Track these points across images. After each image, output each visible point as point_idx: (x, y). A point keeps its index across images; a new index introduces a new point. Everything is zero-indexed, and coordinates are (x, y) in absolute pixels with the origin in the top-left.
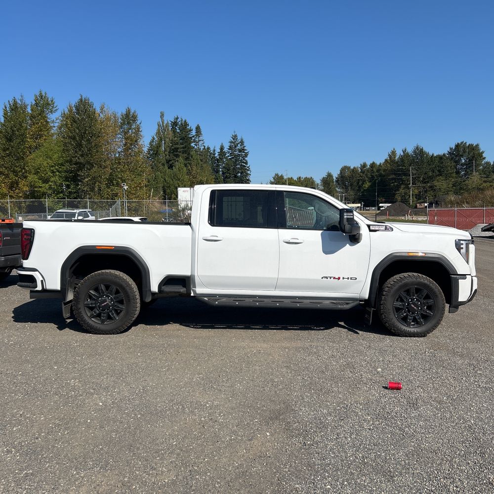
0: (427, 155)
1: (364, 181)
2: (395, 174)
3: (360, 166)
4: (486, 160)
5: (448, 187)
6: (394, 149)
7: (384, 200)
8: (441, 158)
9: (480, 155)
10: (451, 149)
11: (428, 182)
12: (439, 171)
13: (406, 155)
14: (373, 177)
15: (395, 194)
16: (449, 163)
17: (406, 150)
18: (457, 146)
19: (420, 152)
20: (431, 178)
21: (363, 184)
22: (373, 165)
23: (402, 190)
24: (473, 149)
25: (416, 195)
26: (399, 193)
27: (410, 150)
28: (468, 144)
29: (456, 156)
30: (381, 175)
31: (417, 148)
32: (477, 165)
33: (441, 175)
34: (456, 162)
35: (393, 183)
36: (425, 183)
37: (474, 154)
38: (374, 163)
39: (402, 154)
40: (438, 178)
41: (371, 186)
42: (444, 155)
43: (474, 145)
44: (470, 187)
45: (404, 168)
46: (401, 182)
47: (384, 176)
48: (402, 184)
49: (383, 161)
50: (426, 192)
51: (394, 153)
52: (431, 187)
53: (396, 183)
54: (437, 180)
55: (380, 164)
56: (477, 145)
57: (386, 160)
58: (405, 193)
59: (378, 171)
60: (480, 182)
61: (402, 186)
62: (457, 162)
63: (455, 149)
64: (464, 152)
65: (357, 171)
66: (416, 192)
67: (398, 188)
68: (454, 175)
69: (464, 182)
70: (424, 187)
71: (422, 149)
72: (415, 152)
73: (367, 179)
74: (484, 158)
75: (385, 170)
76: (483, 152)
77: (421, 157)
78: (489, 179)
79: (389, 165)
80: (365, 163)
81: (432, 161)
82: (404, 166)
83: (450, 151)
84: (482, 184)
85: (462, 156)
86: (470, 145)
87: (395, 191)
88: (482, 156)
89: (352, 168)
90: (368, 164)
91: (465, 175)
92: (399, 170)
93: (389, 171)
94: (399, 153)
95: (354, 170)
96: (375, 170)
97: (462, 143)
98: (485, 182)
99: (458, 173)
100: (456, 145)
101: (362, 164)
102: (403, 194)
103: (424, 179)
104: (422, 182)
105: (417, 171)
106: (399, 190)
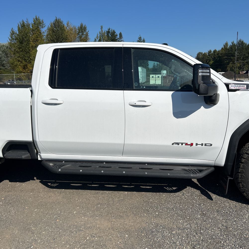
0: (246, 44)
1: (210, 60)
2: (227, 56)
3: (208, 52)
6: (227, 42)
7: (220, 70)
11: (245, 60)
13: (233, 45)
14: (215, 57)
15: (227, 67)
19: (241, 43)
20: (247, 57)
21: (209, 61)
22: (215, 51)
23: (231, 65)
25: (238, 67)
26: (229, 66)
27: (236, 42)
30: (219, 57)
31: (240, 41)
35: (226, 61)
36: (244, 60)
38: (215, 50)
39: (231, 44)
41: (213, 63)
45: (232, 52)
46: (230, 60)
47: (221, 57)
48: (231, 61)
49: (220, 49)
50: (244, 65)
51: (227, 44)
52: (247, 62)
53: (227, 61)
55: (219, 50)
57: (222, 48)
58: (233, 66)
59: (218, 54)
61: (231, 62)
65: (206, 55)
66: (239, 65)
67: (228, 63)
70: (243, 63)
71: (243, 41)
72: (238, 43)
73: (211, 59)
75: (221, 54)
77: (242, 46)
79: (224, 51)
80: (211, 50)
81: (248, 48)
82: (232, 51)
87: (227, 65)
89: (203, 53)
90: (212, 51)
92: (229, 54)
93: (224, 54)
94: (230, 44)
95: (205, 54)
96: (216, 54)
101: (209, 51)
102: (231, 67)
103: (243, 58)
104: (242, 60)
105: (240, 53)
106: (229, 65)
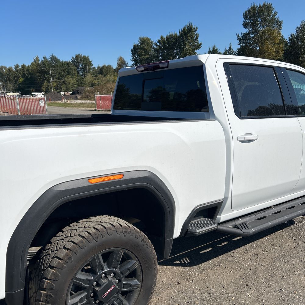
0: (59, 61)
1: (18, 77)
2: (40, 73)
3: (14, 67)
4: (93, 66)
5: (74, 82)
6: (37, 56)
7: (34, 90)
8: (68, 63)
9: (90, 63)
10: (73, 58)
11: (61, 79)
12: (68, 72)
13: (45, 61)
14: (24, 74)
15: (41, 86)
16: (72, 67)
17: (45, 57)
18: (77, 56)
19: (55, 59)
20: (63, 76)
21: (18, 79)
22: (23, 66)
23: (46, 84)
24: (86, 59)
25: (55, 87)
26: (44, 86)
27: (48, 58)
28: (82, 56)
29: (77, 63)
30: (30, 73)
31: (53, 56)
32: (89, 69)
33: (68, 74)
34: (77, 66)
35: (39, 79)
36: (60, 79)
37: (87, 62)
38: (24, 65)
39: (43, 59)
40: (67, 76)
41: (24, 81)
42: (69, 62)
43: (86, 57)
44: (87, 82)
45: (45, 69)
46: (44, 79)
47: (32, 74)
48: (45, 79)
49: (30, 64)
50: (61, 85)
51: (37, 58)
52: (63, 82)
53: (41, 79)
54: (67, 78)
55: (29, 66)
56: (88, 57)
57: (32, 64)
58: (48, 86)
59: (28, 70)
60: (92, 79)
61: (46, 81)
62: (77, 67)
63: (76, 58)
64: (81, 60)
65: (12, 70)
66: (55, 84)
67: (42, 82)
68: (77, 74)
69: (83, 79)
70: (59, 82)
71: (56, 57)
72: (51, 58)
73: (20, 76)
74: (92, 65)
75: (32, 70)
76: (91, 61)
77: (56, 62)
78: (97, 78)
79: (35, 67)
80: (18, 64)
81: (62, 65)
82: (45, 68)
83: (72, 59)
84: (93, 80)
85: (80, 63)
86: (83, 56)
87: (41, 84)
88: (91, 63)
89: (7, 67)
90: (20, 65)
91: (83, 75)
92: (42, 70)
93: (36, 71)
94: (41, 59)
95: (10, 69)
96: (25, 70)
97: (79, 55)
98: (95, 79)
99: (78, 73)
100: (76, 56)
101: (16, 65)
102: (47, 87)
103: (59, 77)
104: (58, 78)
105: (54, 71)
106: (43, 84)
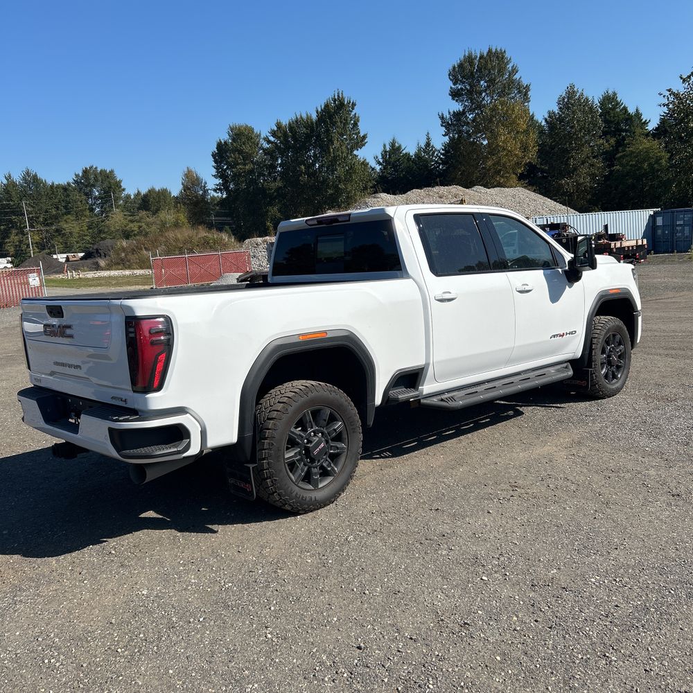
0: (45, 184)
4: (126, 192)
5: (82, 231)
8: (65, 189)
9: (118, 184)
10: (77, 176)
11: (52, 224)
12: (65, 207)
13: (11, 184)
15: (2, 244)
16: (76, 196)
17: (10, 176)
18: (85, 172)
19: (32, 181)
20: (56, 217)
23: (14, 237)
24: (108, 177)
25: (36, 243)
26: (10, 242)
27: (17, 177)
28: (99, 170)
29: (86, 186)
31: (28, 173)
32: (117, 199)
33: (69, 213)
34: (86, 194)
36: (47, 225)
37: (110, 183)
39: (5, 182)
40: (65, 217)
42: (69, 184)
43: (108, 171)
44: (112, 229)
45: (12, 203)
46: (10, 225)
48: (13, 227)
50: (51, 238)
52: (57, 231)
53: (3, 227)
54: (65, 220)
56: (112, 172)
58: (21, 242)
60: (125, 222)
61: (14, 231)
62: (88, 195)
63: (83, 176)
64: (96, 180)
66: (37, 238)
67: (6, 234)
68: (87, 213)
69: (102, 222)
70: (47, 231)
71: (36, 175)
72: (24, 179)
74: (124, 190)
76: (120, 182)
77: (37, 187)
78: (137, 218)
81: (53, 193)
82: (12, 200)
83: (75, 179)
84: (128, 224)
85: (94, 186)
86: (101, 171)
87: (3, 239)
88: (121, 186)
91: (102, 212)
92: (4, 206)
97: (91, 167)
98: (132, 221)
99: (92, 210)
100: (83, 171)
102: (17, 243)
103: (46, 220)
104: (44, 224)
105: (33, 207)
106: (9, 237)
